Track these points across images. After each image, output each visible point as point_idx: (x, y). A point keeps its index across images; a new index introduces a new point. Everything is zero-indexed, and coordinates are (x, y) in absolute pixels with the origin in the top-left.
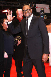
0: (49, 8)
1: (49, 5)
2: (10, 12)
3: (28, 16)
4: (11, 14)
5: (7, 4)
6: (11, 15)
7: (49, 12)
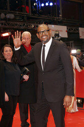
0: (66, 31)
1: (66, 27)
2: (18, 34)
3: (45, 40)
5: (8, 24)
7: (67, 37)
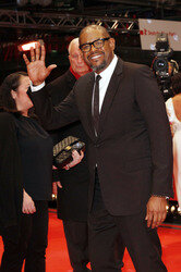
4: (43, 57)
6: (42, 62)
